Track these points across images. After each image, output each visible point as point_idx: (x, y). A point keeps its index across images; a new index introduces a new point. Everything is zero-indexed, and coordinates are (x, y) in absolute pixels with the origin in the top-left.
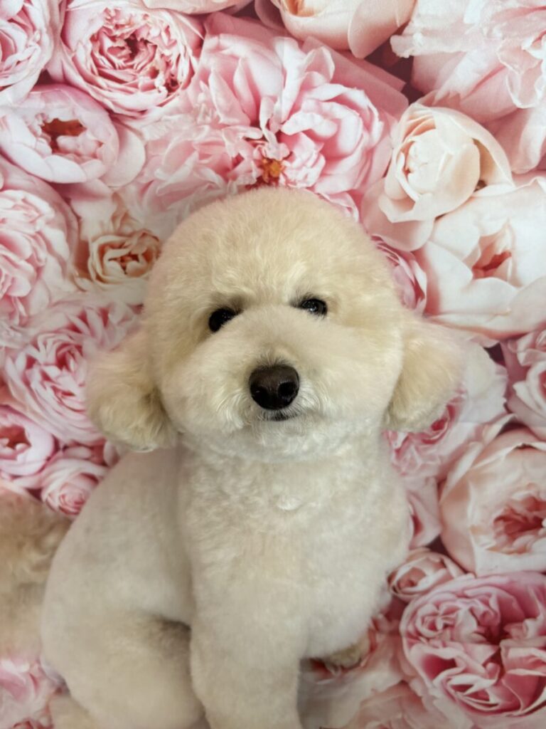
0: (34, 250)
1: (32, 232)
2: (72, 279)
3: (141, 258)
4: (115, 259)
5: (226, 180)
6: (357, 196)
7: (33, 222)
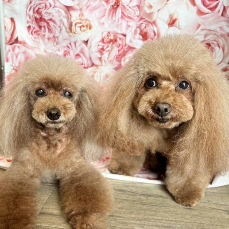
0: (60, 24)
1: (59, 19)
2: (68, 33)
3: (85, 27)
4: (78, 27)
5: (107, 4)
6: (138, 6)
7: (60, 16)
